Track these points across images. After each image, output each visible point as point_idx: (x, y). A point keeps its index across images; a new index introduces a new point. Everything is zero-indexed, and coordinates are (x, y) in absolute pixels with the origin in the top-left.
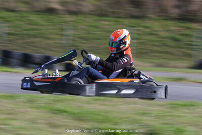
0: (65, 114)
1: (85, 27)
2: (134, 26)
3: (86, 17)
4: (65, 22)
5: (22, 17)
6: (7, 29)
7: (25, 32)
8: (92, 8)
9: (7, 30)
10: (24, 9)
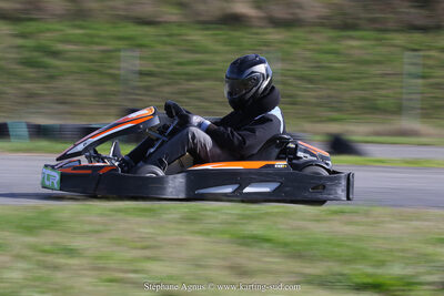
0: (266, 245)
1: (308, 54)
2: (417, 47)
3: (312, 32)
4: (267, 44)
5: (170, 35)
6: (138, 62)
7: (178, 69)
8: (324, 12)
9: (138, 65)
10: (174, 18)
